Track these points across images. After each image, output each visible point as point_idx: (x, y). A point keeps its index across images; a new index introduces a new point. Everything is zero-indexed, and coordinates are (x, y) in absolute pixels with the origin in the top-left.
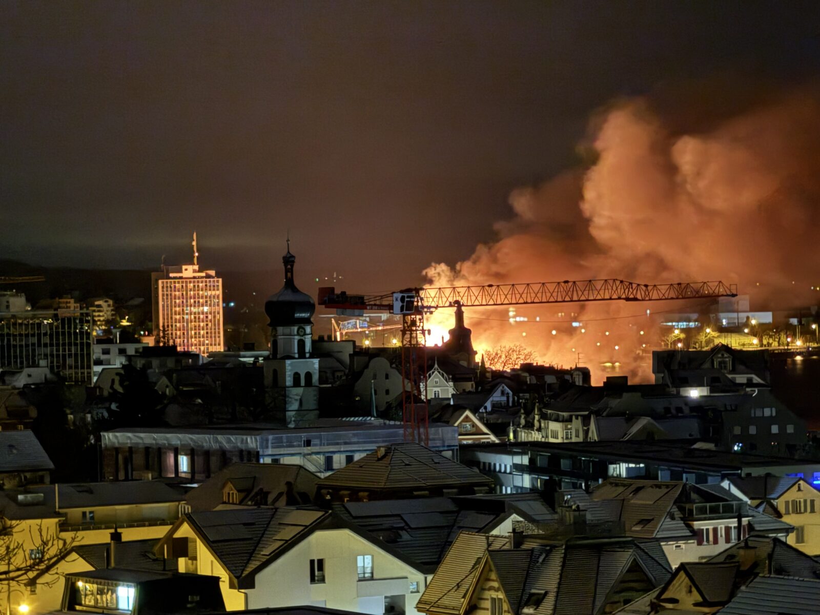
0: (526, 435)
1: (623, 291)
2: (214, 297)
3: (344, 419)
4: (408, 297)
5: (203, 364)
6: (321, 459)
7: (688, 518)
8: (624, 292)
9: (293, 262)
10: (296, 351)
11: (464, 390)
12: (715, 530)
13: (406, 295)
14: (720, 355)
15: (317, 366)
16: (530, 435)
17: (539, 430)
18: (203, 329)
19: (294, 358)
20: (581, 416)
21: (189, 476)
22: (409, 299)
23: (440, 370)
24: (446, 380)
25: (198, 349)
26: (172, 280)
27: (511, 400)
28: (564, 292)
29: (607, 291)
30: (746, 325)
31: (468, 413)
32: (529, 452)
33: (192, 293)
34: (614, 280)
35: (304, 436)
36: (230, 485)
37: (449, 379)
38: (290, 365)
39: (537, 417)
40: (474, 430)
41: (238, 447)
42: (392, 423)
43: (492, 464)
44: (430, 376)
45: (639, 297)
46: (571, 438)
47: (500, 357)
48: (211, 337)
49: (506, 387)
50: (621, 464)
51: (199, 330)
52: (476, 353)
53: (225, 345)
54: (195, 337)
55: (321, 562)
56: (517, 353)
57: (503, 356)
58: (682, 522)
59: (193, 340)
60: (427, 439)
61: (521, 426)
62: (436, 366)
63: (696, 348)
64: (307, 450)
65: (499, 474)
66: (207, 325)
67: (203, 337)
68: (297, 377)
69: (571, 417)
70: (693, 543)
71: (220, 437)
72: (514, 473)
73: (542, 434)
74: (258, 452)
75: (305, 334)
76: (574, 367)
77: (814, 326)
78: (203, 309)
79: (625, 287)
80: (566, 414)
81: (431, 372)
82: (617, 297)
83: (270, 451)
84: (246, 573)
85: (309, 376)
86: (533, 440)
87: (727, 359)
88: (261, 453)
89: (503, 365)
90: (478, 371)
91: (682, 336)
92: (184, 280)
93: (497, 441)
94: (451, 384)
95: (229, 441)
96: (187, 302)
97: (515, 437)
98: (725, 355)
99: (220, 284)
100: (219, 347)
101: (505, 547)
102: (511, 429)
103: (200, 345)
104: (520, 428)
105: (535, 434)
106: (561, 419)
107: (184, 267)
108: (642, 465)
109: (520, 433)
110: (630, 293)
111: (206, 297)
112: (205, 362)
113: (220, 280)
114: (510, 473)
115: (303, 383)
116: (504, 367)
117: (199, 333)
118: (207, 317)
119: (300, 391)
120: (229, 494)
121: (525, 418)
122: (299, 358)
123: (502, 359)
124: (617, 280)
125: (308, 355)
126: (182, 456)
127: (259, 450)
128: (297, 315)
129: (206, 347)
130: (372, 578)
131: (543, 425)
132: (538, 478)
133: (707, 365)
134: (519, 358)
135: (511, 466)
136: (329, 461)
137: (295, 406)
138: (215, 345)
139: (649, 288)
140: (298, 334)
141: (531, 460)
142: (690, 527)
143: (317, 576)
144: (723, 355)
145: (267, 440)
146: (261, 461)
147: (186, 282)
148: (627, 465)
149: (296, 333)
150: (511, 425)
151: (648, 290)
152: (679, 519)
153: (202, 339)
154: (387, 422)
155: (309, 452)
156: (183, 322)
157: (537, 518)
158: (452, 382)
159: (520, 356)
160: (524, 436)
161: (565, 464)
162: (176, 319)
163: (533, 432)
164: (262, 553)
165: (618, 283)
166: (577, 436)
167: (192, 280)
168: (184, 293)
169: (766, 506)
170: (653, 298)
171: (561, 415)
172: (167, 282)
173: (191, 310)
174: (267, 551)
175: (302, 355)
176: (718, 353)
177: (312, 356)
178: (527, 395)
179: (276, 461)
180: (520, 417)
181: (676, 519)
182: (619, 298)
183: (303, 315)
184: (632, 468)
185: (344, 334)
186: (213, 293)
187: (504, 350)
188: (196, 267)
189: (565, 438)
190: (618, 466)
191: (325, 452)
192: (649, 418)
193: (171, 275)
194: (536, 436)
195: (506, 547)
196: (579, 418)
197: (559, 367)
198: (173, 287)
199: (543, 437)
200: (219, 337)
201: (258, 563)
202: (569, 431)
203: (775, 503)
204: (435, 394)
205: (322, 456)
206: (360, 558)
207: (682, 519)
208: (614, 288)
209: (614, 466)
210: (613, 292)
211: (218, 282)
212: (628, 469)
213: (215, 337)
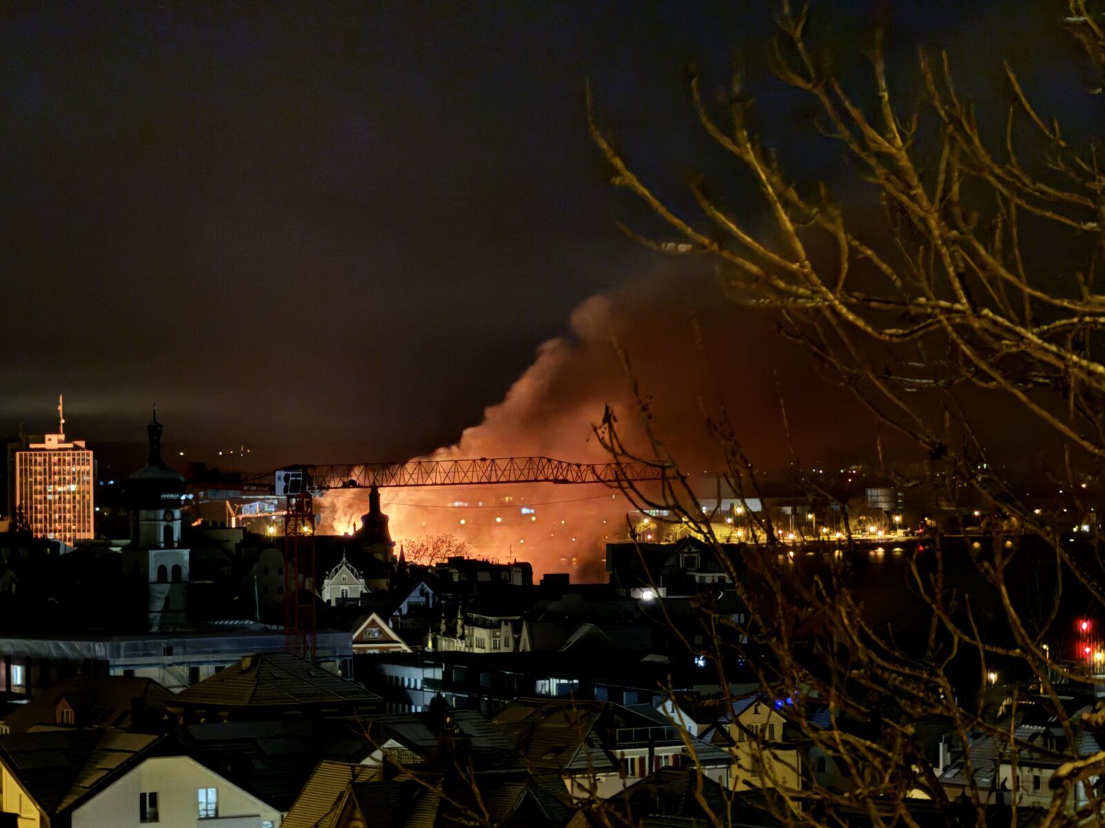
0: (447, 643)
1: (550, 471)
2: (83, 473)
3: (217, 623)
4: (293, 476)
5: (66, 555)
6: (184, 671)
7: (609, 745)
8: (552, 472)
9: (160, 432)
10: (162, 539)
11: (376, 589)
12: (642, 760)
13: (290, 473)
14: (686, 550)
15: (187, 558)
16: (451, 644)
17: (462, 637)
18: (69, 512)
19: (160, 548)
20: (512, 621)
21: (23, 691)
22: (294, 479)
23: (348, 565)
24: (356, 577)
25: (63, 536)
26: (33, 453)
27: (431, 602)
28: (481, 472)
29: (531, 471)
30: (730, 513)
31: (374, 616)
32: (444, 665)
33: (56, 468)
34: (540, 458)
35: (164, 643)
36: (63, 702)
37: (360, 574)
38: (156, 556)
39: (460, 622)
40: (381, 637)
41: (83, 655)
42: (274, 627)
43: (400, 679)
44: (336, 571)
45: (570, 478)
46: (499, 648)
47: (427, 549)
48: (79, 522)
49: (425, 586)
50: (551, 680)
51: (65, 512)
52: (394, 544)
53: (96, 530)
54: (60, 522)
55: (154, 796)
56: (447, 545)
57: (431, 548)
58: (602, 750)
59: (57, 525)
60: (315, 648)
61: (441, 633)
62: (344, 559)
63: (669, 541)
64: (168, 659)
65: (409, 691)
66: (74, 507)
67: (69, 521)
68: (162, 570)
69: (500, 622)
70: (615, 775)
71: (61, 644)
72: (425, 690)
73: (466, 643)
74: (107, 662)
75: (173, 519)
76: (512, 562)
77: (810, 516)
78: (70, 488)
79: (553, 466)
80: (493, 619)
81: (338, 566)
82: (543, 479)
83: (122, 661)
84: (60, 808)
85: (177, 569)
86: (455, 650)
87: (696, 555)
88: (111, 663)
89: (430, 558)
90: (396, 566)
91: (653, 526)
92: (47, 453)
93: (409, 651)
94: (362, 581)
95: (73, 648)
96: (50, 478)
97: (435, 645)
98: (693, 550)
99: (91, 458)
100: (89, 534)
101: (373, 780)
102: (430, 636)
103: (65, 531)
104: (440, 635)
105: (457, 642)
106: (488, 625)
107: (47, 437)
108: (576, 681)
109: (440, 642)
110: (559, 474)
111: (74, 473)
112: (68, 551)
113: (91, 453)
114: (422, 689)
115: (170, 578)
116: (431, 562)
117: (65, 517)
118: (74, 498)
119: (165, 588)
120: (63, 712)
121: (446, 623)
122: (166, 548)
123: (429, 552)
124: (544, 457)
125: (176, 545)
126: (15, 666)
127: (109, 659)
128: (164, 496)
129: (72, 533)
130: (217, 817)
131: (466, 632)
132: (453, 696)
133: (671, 562)
134: (450, 550)
135: (421, 681)
136: (194, 673)
137: (159, 605)
138: (84, 531)
139: (583, 468)
140: (165, 519)
141: (444, 673)
142: (612, 757)
143: (149, 814)
144: (690, 550)
145: (119, 647)
146: (112, 673)
147: (50, 455)
148: (558, 681)
149: (162, 517)
150: (430, 631)
151: (580, 471)
152: (598, 746)
153: (68, 524)
154: (269, 626)
155: (171, 662)
156: (45, 503)
157: (419, 743)
158: (363, 578)
159: (451, 548)
160: (445, 645)
161: (483, 678)
162: (36, 500)
163: (455, 640)
164: (81, 785)
165: (545, 461)
166: (507, 645)
167: (57, 452)
168: (47, 468)
169: (715, 732)
170: (586, 480)
171: (488, 620)
172: (26, 455)
173: (54, 488)
174: (88, 782)
175: (169, 544)
176: (684, 547)
177: (182, 545)
178: (450, 595)
179: (129, 674)
180: (440, 622)
181: (596, 746)
182: (547, 480)
183: (172, 496)
184: (564, 684)
185: (240, 519)
186: (82, 468)
187: (431, 540)
188: (62, 437)
189: (492, 647)
190: (547, 682)
191: (189, 663)
192: (593, 625)
193: (32, 446)
194: (459, 646)
195: (375, 779)
196: (510, 624)
197: (494, 561)
198: (33, 461)
199: (466, 646)
200: (89, 522)
201: (75, 797)
202: (498, 639)
203: (727, 729)
204: (343, 593)
205: (186, 668)
206: (202, 793)
207: (602, 747)
208: (541, 467)
209: (543, 682)
210: (539, 472)
211: (88, 455)
212: (559, 686)
213: (84, 522)
